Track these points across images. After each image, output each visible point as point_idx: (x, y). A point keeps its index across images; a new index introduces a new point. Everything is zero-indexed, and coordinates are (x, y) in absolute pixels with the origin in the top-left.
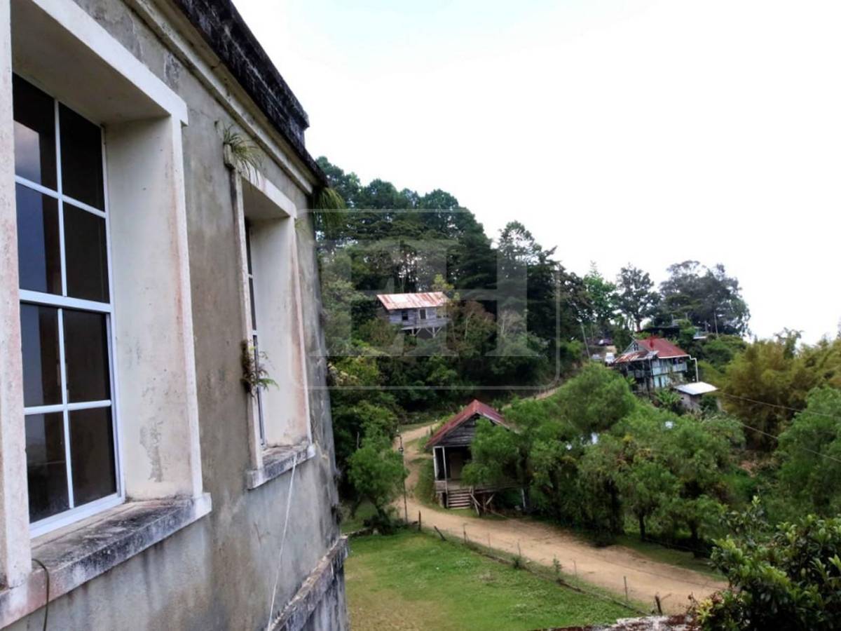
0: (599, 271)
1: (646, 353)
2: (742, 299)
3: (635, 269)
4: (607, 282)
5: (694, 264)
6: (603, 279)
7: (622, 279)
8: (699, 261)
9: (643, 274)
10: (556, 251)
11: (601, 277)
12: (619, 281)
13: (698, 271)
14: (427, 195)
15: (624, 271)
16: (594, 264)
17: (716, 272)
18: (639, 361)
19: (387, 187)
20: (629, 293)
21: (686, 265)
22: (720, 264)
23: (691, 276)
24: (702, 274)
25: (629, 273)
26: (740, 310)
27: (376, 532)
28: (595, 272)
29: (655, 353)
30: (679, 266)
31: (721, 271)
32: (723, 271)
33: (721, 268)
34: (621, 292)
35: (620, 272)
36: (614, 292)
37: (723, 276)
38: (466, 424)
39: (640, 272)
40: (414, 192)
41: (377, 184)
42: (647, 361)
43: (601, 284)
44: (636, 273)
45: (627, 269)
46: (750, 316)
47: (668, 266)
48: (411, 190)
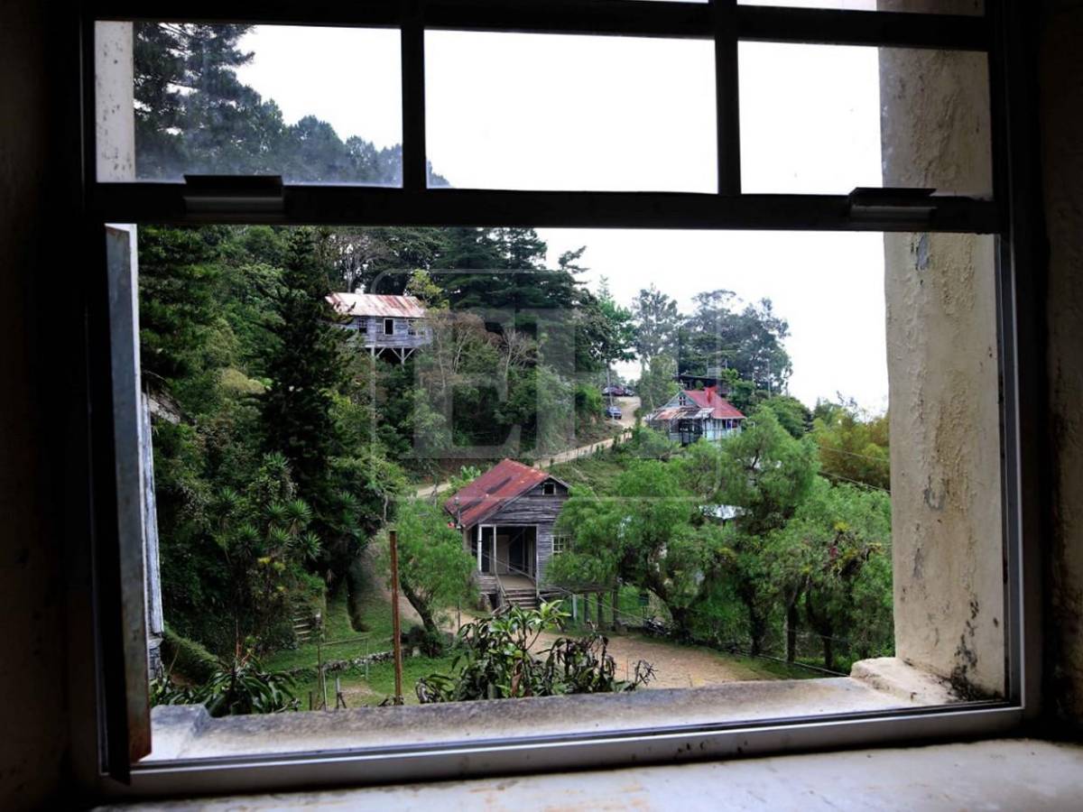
0: (611, 292)
1: (697, 409)
2: (784, 349)
3: (659, 293)
4: (619, 308)
5: (728, 295)
6: (613, 302)
7: (640, 306)
8: (736, 292)
9: (668, 302)
10: (583, 255)
11: (611, 300)
12: (637, 308)
13: (732, 306)
14: (385, 149)
15: (645, 294)
16: (606, 280)
17: (760, 308)
18: (688, 420)
19: (326, 130)
20: (648, 325)
21: (716, 295)
22: (766, 298)
23: (722, 310)
24: (738, 309)
25: (650, 298)
26: (781, 362)
27: (416, 652)
28: (605, 292)
29: (710, 410)
30: (708, 295)
31: (766, 309)
32: (769, 308)
33: (767, 304)
34: (637, 324)
35: (638, 295)
36: (628, 322)
37: (769, 315)
38: (532, 494)
39: (665, 297)
40: (368, 142)
41: (309, 124)
42: (699, 420)
43: (613, 311)
44: (659, 300)
45: (648, 291)
46: (791, 372)
47: (696, 294)
48: (363, 139)
